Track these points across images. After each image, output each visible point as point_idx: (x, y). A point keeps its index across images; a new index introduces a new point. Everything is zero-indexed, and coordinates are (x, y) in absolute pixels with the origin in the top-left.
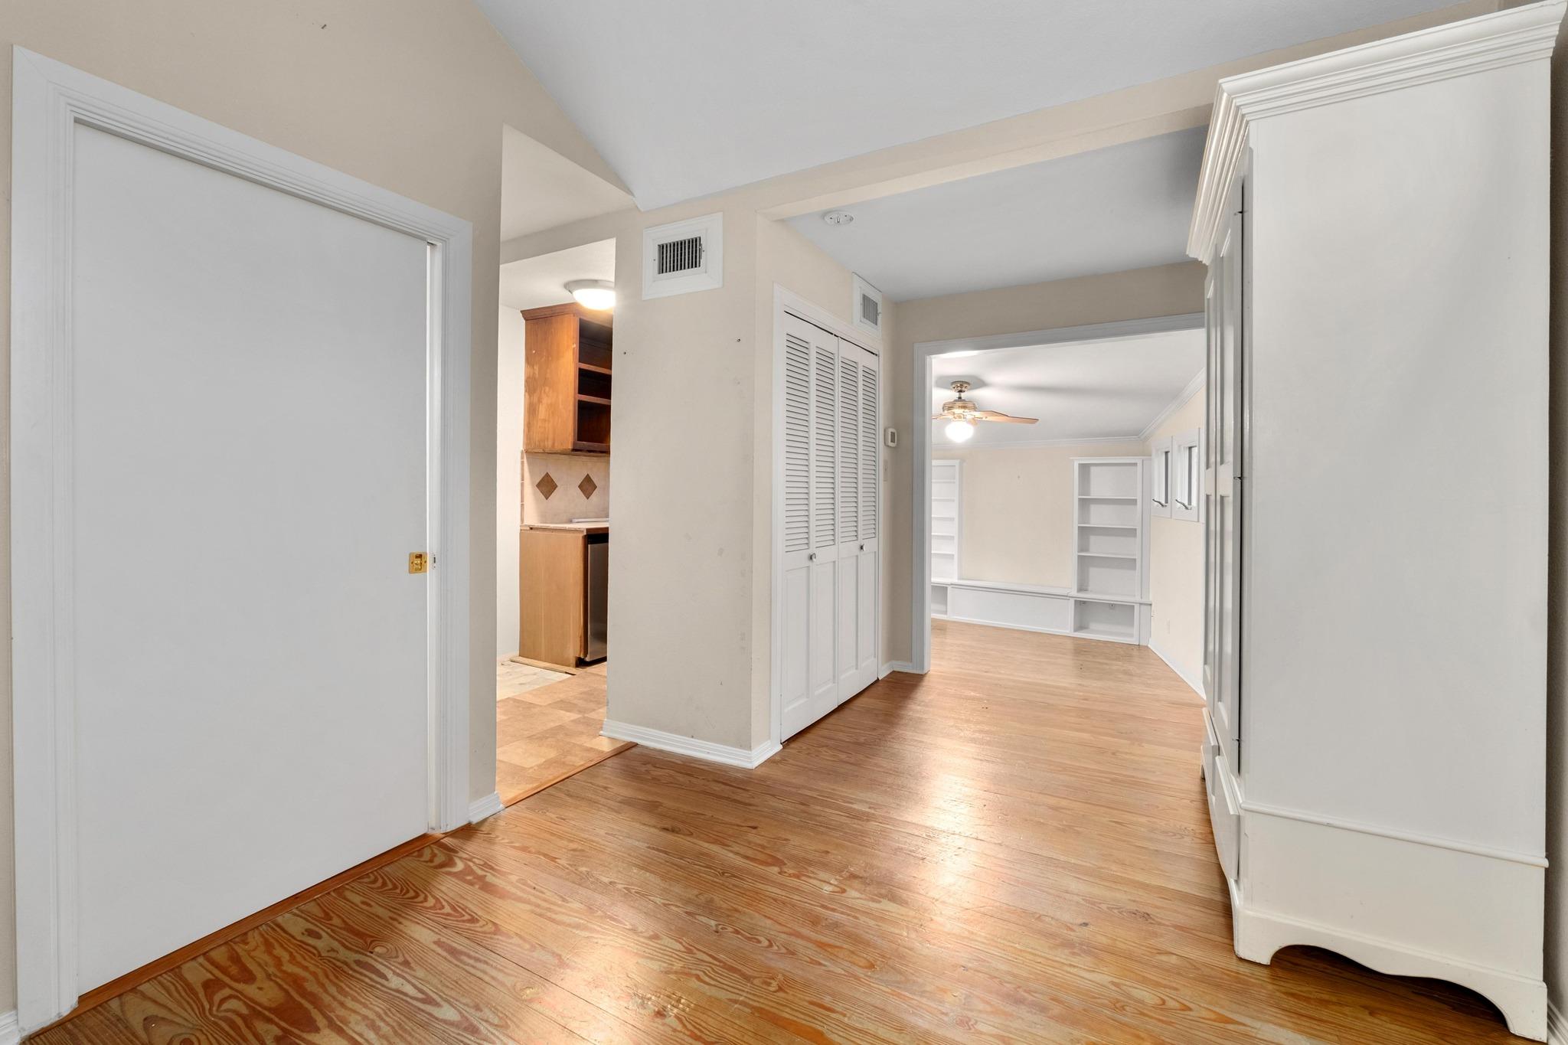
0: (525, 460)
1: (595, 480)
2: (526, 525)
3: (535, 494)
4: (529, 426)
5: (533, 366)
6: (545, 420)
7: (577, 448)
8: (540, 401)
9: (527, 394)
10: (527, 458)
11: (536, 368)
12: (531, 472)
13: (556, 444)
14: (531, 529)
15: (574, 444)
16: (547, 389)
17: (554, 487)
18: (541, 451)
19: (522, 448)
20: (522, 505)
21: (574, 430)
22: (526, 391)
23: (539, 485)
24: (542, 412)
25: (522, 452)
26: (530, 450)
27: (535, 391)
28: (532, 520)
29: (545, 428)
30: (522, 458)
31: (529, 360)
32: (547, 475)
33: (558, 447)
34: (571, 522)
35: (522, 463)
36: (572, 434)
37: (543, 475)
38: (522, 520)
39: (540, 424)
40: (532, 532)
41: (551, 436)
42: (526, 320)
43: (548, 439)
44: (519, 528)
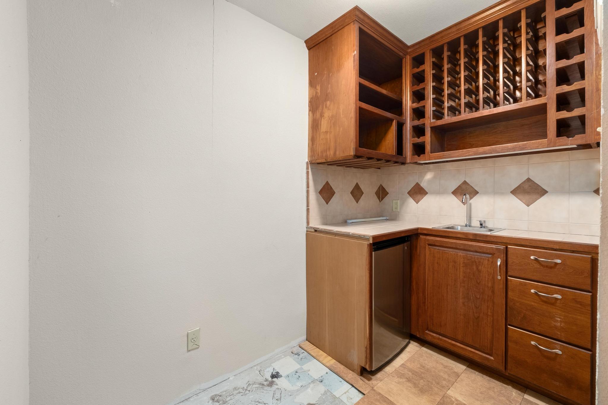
0: (310, 170)
1: (362, 187)
2: (311, 228)
3: (318, 200)
4: (313, 140)
5: (316, 88)
6: (326, 132)
7: (359, 154)
8: (322, 115)
9: (311, 112)
10: (311, 169)
11: (318, 88)
12: (315, 181)
13: (338, 153)
14: (316, 231)
15: (356, 150)
16: (328, 103)
17: (332, 193)
18: (324, 161)
19: (307, 160)
20: (308, 210)
21: (356, 135)
22: (310, 110)
23: (321, 192)
24: (324, 125)
25: (307, 163)
26: (314, 162)
27: (317, 108)
28: (315, 223)
29: (326, 139)
30: (307, 168)
31: (312, 83)
32: (327, 183)
33: (340, 155)
34: (345, 223)
35: (308, 173)
36: (354, 140)
37: (324, 184)
38: (308, 223)
39: (322, 136)
40: (316, 234)
41: (332, 145)
42: (309, 49)
43: (329, 149)
44: (305, 230)
